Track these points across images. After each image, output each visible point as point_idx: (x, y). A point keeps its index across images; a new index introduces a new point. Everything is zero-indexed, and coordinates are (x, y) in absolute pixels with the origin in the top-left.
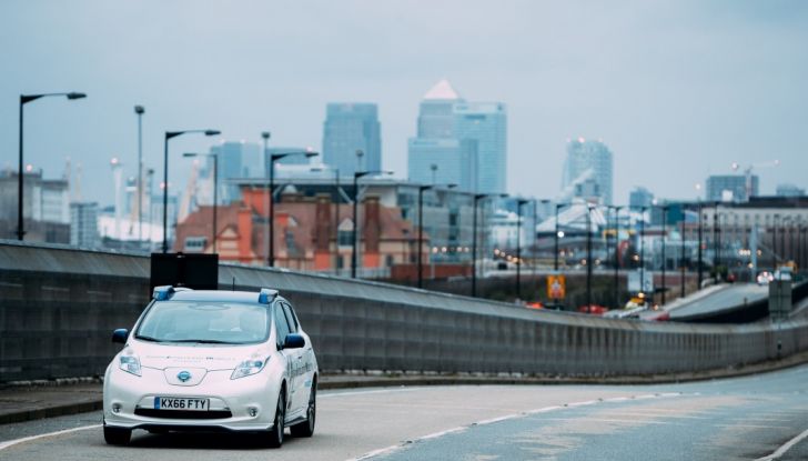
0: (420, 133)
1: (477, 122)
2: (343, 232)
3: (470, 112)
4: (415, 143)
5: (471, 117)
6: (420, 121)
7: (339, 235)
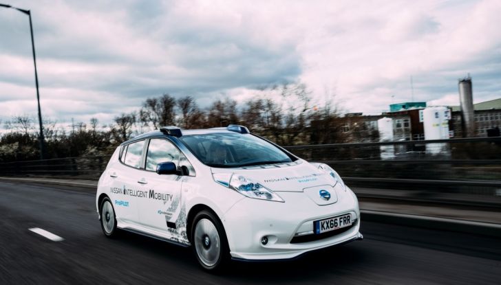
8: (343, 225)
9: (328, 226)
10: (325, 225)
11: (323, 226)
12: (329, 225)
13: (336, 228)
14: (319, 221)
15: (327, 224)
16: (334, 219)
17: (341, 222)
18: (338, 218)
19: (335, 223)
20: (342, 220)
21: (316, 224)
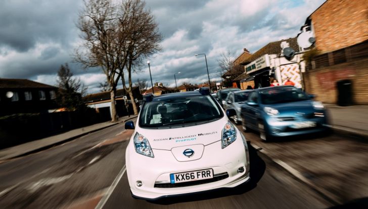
8: (200, 178)
9: (183, 178)
10: (180, 177)
11: (177, 178)
12: (185, 177)
13: (193, 180)
14: (173, 174)
15: (183, 176)
16: (190, 173)
17: (198, 175)
18: (195, 173)
19: (191, 176)
20: (201, 174)
21: (172, 176)
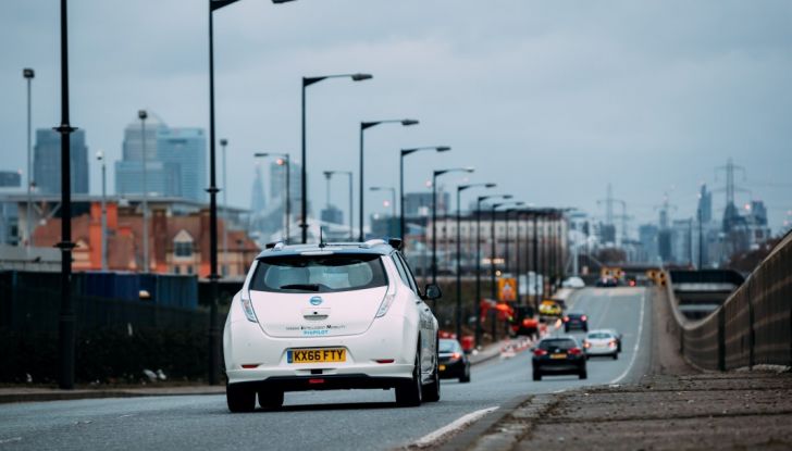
0: (126, 156)
1: (179, 146)
2: (179, 244)
3: (171, 136)
4: (122, 166)
5: (174, 142)
6: (125, 146)
7: (175, 247)
